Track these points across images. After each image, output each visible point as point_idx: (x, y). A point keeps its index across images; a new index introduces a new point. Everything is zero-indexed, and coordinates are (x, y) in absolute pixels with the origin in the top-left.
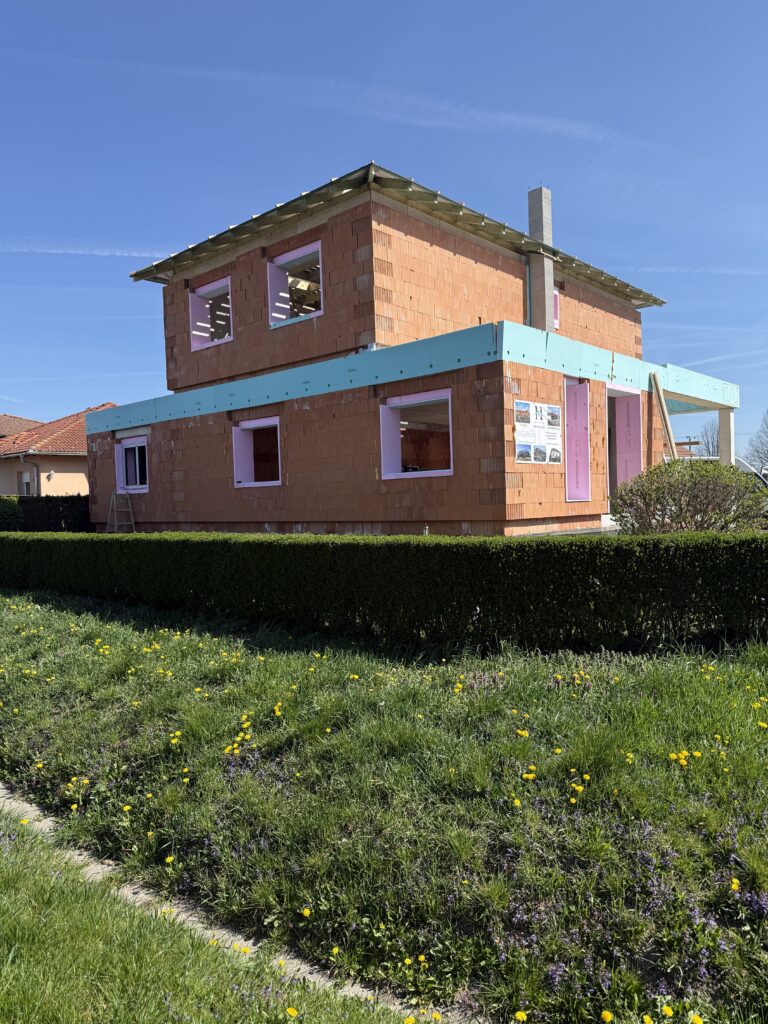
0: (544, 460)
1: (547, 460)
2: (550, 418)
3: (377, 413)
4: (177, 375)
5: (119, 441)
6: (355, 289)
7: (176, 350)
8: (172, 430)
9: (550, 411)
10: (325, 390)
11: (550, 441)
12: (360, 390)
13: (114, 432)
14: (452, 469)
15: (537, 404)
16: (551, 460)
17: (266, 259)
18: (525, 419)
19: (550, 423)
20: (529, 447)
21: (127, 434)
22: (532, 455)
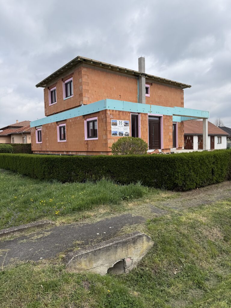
0: (123, 135)
1: (124, 136)
2: (125, 124)
3: (84, 122)
4: (47, 112)
5: (37, 129)
6: (79, 90)
7: (46, 106)
8: (46, 126)
9: (125, 122)
10: (74, 117)
11: (125, 130)
12: (80, 116)
13: (36, 127)
14: (98, 138)
15: (119, 120)
16: (125, 135)
17: (62, 82)
18: (115, 124)
19: (125, 125)
20: (117, 132)
21: (38, 128)
22: (118, 134)
